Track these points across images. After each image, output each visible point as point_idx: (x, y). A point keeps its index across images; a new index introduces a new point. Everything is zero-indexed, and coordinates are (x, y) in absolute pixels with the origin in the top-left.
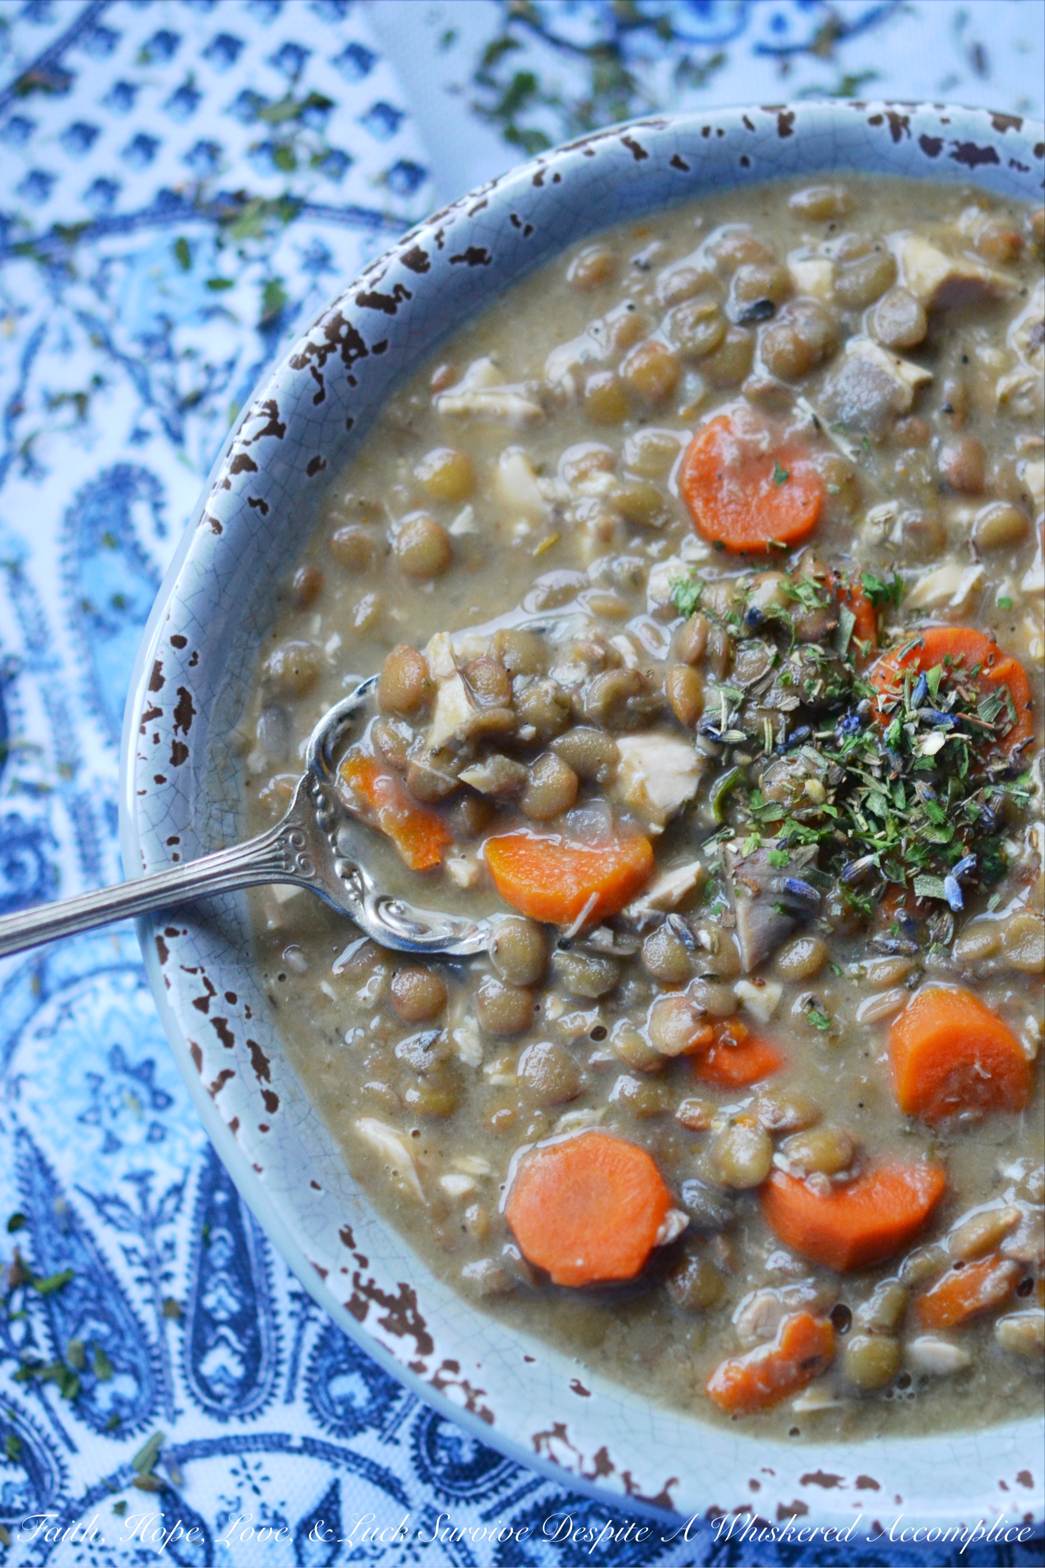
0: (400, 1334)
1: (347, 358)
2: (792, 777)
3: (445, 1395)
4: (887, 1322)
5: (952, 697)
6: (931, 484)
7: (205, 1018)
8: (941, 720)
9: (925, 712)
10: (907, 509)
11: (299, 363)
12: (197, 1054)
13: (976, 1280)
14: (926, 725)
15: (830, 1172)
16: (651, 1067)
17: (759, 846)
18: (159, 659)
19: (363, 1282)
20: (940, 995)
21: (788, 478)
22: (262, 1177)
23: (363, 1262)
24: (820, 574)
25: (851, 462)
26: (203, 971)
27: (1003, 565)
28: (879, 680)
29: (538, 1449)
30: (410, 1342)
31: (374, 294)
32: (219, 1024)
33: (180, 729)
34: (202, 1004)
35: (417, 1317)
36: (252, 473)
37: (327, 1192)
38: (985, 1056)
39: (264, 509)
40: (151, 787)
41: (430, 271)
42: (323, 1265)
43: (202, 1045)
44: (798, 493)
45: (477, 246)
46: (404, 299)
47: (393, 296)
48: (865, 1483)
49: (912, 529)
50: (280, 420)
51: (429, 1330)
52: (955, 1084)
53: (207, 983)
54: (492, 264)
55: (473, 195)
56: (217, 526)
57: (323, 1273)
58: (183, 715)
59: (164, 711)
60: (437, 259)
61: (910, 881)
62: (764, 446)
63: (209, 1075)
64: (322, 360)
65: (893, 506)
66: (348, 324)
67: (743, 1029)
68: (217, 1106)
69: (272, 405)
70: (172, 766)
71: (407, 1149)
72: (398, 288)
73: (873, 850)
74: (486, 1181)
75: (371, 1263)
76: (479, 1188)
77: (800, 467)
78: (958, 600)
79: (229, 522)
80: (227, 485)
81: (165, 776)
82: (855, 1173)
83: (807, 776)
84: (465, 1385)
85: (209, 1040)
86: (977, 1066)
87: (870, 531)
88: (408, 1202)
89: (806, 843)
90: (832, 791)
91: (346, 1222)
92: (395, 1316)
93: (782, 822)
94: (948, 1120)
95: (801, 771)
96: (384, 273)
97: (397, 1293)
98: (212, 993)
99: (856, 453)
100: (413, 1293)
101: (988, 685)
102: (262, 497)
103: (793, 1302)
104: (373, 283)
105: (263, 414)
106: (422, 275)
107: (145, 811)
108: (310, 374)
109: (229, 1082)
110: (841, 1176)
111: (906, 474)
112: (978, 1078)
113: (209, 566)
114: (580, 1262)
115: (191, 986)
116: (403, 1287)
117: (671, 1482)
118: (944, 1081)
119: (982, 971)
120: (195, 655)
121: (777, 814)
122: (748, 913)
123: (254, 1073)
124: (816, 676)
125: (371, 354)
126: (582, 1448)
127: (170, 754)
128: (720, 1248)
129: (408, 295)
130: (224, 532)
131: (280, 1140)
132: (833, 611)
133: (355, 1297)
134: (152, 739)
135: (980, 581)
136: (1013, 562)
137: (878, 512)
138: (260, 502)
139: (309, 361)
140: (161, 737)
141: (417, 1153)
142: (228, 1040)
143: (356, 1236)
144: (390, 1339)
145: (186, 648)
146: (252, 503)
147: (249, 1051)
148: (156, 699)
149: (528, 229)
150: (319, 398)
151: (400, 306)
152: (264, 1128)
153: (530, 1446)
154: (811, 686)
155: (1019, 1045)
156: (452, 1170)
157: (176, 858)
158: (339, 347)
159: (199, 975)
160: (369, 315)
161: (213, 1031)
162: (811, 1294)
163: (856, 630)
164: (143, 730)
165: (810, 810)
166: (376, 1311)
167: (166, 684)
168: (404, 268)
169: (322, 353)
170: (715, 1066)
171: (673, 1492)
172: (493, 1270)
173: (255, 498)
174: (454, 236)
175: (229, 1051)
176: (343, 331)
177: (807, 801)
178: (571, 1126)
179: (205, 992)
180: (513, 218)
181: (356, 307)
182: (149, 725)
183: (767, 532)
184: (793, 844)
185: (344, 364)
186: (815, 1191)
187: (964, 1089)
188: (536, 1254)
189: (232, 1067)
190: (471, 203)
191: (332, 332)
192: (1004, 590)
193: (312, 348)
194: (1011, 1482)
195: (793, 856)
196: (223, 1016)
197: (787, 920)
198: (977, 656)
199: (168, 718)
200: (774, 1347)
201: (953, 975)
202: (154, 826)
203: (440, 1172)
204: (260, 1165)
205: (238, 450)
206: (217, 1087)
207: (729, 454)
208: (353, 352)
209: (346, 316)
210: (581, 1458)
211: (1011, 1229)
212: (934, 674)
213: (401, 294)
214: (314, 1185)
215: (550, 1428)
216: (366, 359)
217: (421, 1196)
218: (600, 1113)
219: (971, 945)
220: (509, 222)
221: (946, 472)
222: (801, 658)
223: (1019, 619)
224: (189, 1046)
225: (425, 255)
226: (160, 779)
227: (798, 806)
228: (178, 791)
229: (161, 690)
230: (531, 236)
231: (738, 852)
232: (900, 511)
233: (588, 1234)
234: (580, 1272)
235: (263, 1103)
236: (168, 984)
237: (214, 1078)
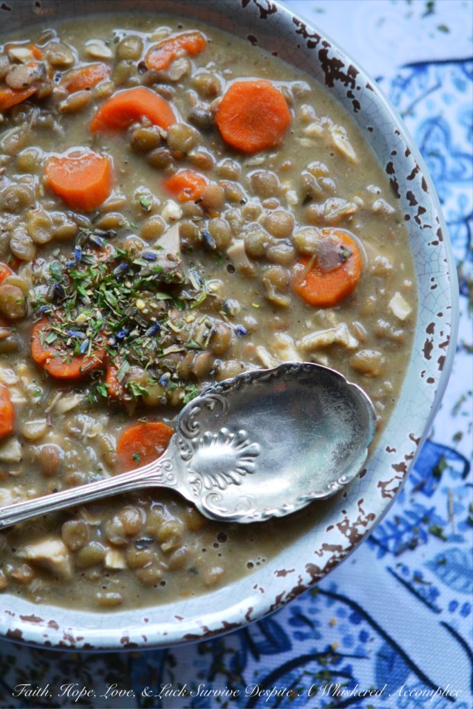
0: (334, 59)
1: (347, 521)
3: (314, 32)
7: (420, 204)
11: (371, 516)
12: (424, 187)
18: (440, 372)
19: (350, 84)
22: (396, 129)
23: (350, 95)
26: (421, 228)
29: (273, 6)
30: (330, 56)
31: (333, 551)
32: (413, 203)
33: (430, 340)
34: (422, 210)
35: (326, 70)
36: (394, 464)
37: (365, 129)
39: (388, 449)
40: (444, 311)
41: (305, 565)
42: (368, 90)
43: (422, 190)
45: (281, 578)
47: (324, 551)
50: (380, 489)
51: (321, 64)
53: (419, 222)
54: (274, 571)
56: (411, 438)
57: (369, 86)
58: (428, 347)
59: (438, 347)
60: (301, 570)
63: (419, 176)
64: (359, 518)
66: (346, 536)
68: (415, 162)
69: (385, 496)
70: (434, 322)
72: (321, 555)
75: (346, 95)
79: (406, 440)
80: (406, 457)
81: (438, 317)
84: (305, 35)
85: (418, 194)
91: (357, 114)
92: (336, 68)
96: (328, 562)
98: (416, 218)
100: (326, 84)
102: (389, 454)
104: (334, 557)
105: (388, 491)
106: (309, 562)
107: (447, 299)
108: (365, 512)
109: (410, 174)
115: (426, 219)
116: (331, 85)
120: (422, 376)
123: (397, 182)
125: (335, 525)
126: (255, 6)
127: (435, 328)
129: (316, 553)
130: (408, 435)
131: (386, 149)
133: (354, 76)
134: (444, 333)
138: (390, 451)
139: (366, 518)
140: (439, 334)
142: (410, 196)
143: (353, 107)
144: (339, 57)
146: (394, 450)
147: (399, 193)
148: (442, 352)
149: (255, 588)
150: (361, 502)
151: (321, 547)
152: (394, 153)
153: (277, 7)
157: (433, 280)
158: (351, 526)
159: (422, 225)
160: (336, 542)
161: (417, 199)
164: (448, 337)
166: (345, 70)
167: (437, 360)
168: (318, 565)
169: (359, 522)
173: (393, 453)
174: (293, 582)
175: (408, 190)
176: (348, 533)
179: (420, 217)
180: (263, 592)
181: (342, 544)
185: (348, 518)
189: (408, 181)
190: (284, 598)
191: (354, 531)
193: (364, 524)
196: (411, 207)
199: (436, 344)
202: (443, 293)
204: (396, 134)
205: (401, 475)
206: (415, 171)
208: (344, 524)
209: (347, 539)
213: (319, 552)
214: (371, 130)
215: (267, 15)
216: (337, 523)
220: (265, 590)
224: (428, 190)
225: (308, 571)
226: (440, 315)
228: (431, 311)
229: (439, 356)
230: (254, 585)
235: (394, 167)
236: (437, 219)
237: (417, 175)
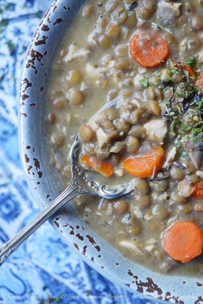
0: (153, 292)
1: (39, 60)
2: (189, 118)
3: (170, 301)
6: (192, 30)
7: (74, 236)
10: (189, 39)
11: (28, 66)
12: (76, 246)
16: (184, 201)
17: (188, 138)
18: (26, 154)
19: (139, 283)
21: (157, 44)
22: (104, 269)
23: (136, 277)
24: (175, 65)
25: (171, 33)
26: (69, 224)
28: (200, 85)
30: (156, 292)
31: (39, 41)
32: (78, 235)
33: (38, 168)
34: (72, 233)
35: (155, 285)
36: (28, 98)
37: (121, 264)
39: (35, 105)
40: (37, 186)
41: (50, 29)
42: (128, 283)
43: (76, 243)
44: (161, 46)
45: (58, 18)
46: (46, 39)
47: (43, 39)
49: (192, 44)
50: (29, 82)
51: (159, 287)
53: (71, 227)
54: (64, 21)
55: (52, 6)
56: (25, 115)
57: (129, 285)
58: (37, 164)
59: (32, 166)
60: (50, 26)
62: (148, 38)
63: (81, 250)
64: (33, 63)
65: (185, 40)
66: (36, 51)
68: (86, 256)
69: (26, 80)
70: (40, 178)
71: (134, 245)
72: (44, 37)
74: (156, 244)
75: (138, 277)
76: (155, 246)
77: (159, 39)
79: (28, 113)
80: (23, 104)
81: (39, 181)
83: (193, 116)
85: (78, 241)
87: (182, 49)
88: (140, 256)
89: (200, 132)
90: (200, 117)
91: (128, 269)
92: (150, 288)
93: (191, 129)
95: (191, 116)
96: (39, 35)
97: (147, 281)
98: (73, 229)
99: (171, 31)
100: (151, 279)
102: (33, 103)
104: (37, 38)
105: (25, 83)
106: (48, 31)
107: (39, 193)
108: (32, 68)
109: (87, 249)
111: (185, 31)
113: (28, 125)
114: (188, 256)
115: (68, 230)
116: (148, 279)
120: (34, 149)
121: (189, 128)
122: (193, 155)
123: (91, 243)
124: (185, 90)
125: (44, 56)
127: (38, 176)
129: (47, 38)
130: (28, 116)
131: (104, 257)
132: (182, 73)
133: (138, 287)
134: (32, 174)
137: (183, 43)
138: (33, 104)
139: (30, 65)
140: (34, 173)
141: (137, 244)
142: (81, 238)
143: (132, 272)
144: (151, 294)
145: (31, 148)
146: (31, 105)
147: (88, 238)
148: (29, 164)
149: (69, 8)
150: (36, 72)
151: (46, 41)
152: (100, 256)
154: (185, 94)
156: (147, 245)
157: (50, 200)
158: (36, 58)
159: (68, 226)
160: (40, 47)
161: (77, 238)
163: (190, 75)
164: (29, 173)
165: (197, 124)
166: (145, 288)
167: (30, 159)
168: (43, 32)
169: (32, 61)
170: (200, 195)
172: (167, 264)
173: (31, 104)
174: (52, 18)
175: (83, 241)
176: (35, 53)
177: (195, 122)
178: (170, 223)
179: (72, 229)
180: (64, 7)
181: (36, 46)
182: (30, 171)
183: (158, 59)
184: (196, 134)
185: (39, 61)
188: (176, 258)
189: (86, 245)
190: (53, 8)
191: (33, 55)
193: (29, 61)
195: (198, 137)
196: (78, 233)
199: (34, 167)
202: (42, 195)
203: (144, 247)
204: (103, 266)
205: (22, 94)
206: (84, 251)
207: (141, 44)
208: (40, 58)
209: (34, 50)
213: (45, 38)
214: (117, 264)
215: (198, 299)
216: (43, 58)
217: (142, 254)
218: (176, 216)
220: (64, 9)
221: (195, 26)
222: (180, 88)
224: (73, 245)
225: (47, 26)
226: (38, 183)
227: (194, 124)
228: (44, 184)
229: (30, 161)
230: (70, 10)
231: (184, 142)
232: (188, 41)
233: (187, 248)
234: (188, 258)
235: (96, 250)
236: (62, 232)
237: (83, 250)
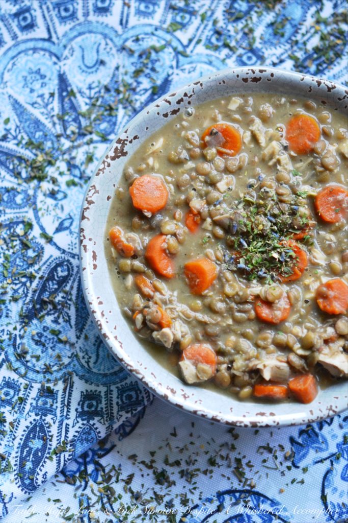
0: (115, 152)
3: (102, 164)
4: (135, 267)
5: (288, 260)
6: (342, 249)
7: (182, 96)
8: (282, 257)
9: (284, 253)
11: (346, 92)
12: (173, 95)
13: (148, 287)
14: (280, 253)
15: (168, 248)
16: (187, 201)
17: (244, 217)
18: (266, 71)
19: (126, 142)
20: (215, 269)
21: (337, 213)
22: (146, 114)
23: (131, 142)
25: (343, 229)
27: (326, 271)
29: (91, 187)
30: (113, 155)
32: (182, 100)
33: (251, 79)
34: (186, 95)
35: (120, 156)
36: (317, 86)
37: (146, 132)
38: (201, 281)
39: (310, 91)
40: (236, 74)
42: (128, 132)
43: (175, 96)
44: (334, 216)
48: (95, 267)
49: (330, 246)
50: (332, 90)
51: (117, 159)
52: (193, 276)
53: (191, 96)
57: (126, 132)
58: (255, 80)
59: (255, 74)
61: (242, 257)
62: (344, 205)
65: (335, 240)
67: (199, 222)
68: (161, 101)
69: (335, 87)
70: (242, 79)
71: (157, 150)
73: (249, 246)
74: (153, 168)
75: (131, 144)
76: (151, 167)
77: (340, 215)
78: (316, 261)
79: (304, 82)
80: (313, 80)
82: (169, 255)
83: (263, 225)
84: (104, 168)
85: (177, 98)
86: (198, 280)
87: (328, 236)
89: (246, 228)
90: (261, 232)
91: (140, 137)
92: (119, 151)
93: (251, 221)
94: (185, 276)
97: (125, 151)
98: (189, 97)
99: (346, 230)
100: (126, 156)
101: (293, 268)
102: (312, 90)
103: (137, 245)
105: (332, 86)
107: (229, 74)
108: (345, 95)
109: (168, 104)
110: (167, 251)
111: (344, 242)
112: (195, 281)
114: (135, 192)
115: (190, 92)
116: (126, 153)
117: (88, 218)
118: (194, 273)
119: (222, 278)
120: (270, 80)
121: (253, 220)
122: (226, 217)
123: (172, 110)
126: (93, 197)
127: (245, 78)
128: (146, 227)
131: (156, 118)
133: (122, 140)
134: (247, 73)
135: (322, 266)
136: (328, 273)
137: (333, 237)
140: (248, 75)
141: (157, 152)
142: (179, 102)
143: (137, 140)
144: (113, 150)
145: (271, 77)
146: (310, 87)
147: (177, 109)
148: (257, 72)
150: (340, 99)
152: (158, 114)
153: (92, 185)
155: (205, 290)
156: (154, 160)
157: (220, 83)
159: (193, 93)
161: (180, 98)
162: (139, 249)
165: (255, 227)
167: (261, 74)
170: (189, 217)
171: (86, 219)
172: (131, 173)
173: (312, 88)
175: (175, 103)
178: (170, 187)
179: (189, 95)
182: (250, 71)
183: (322, 210)
184: (246, 225)
186: (162, 245)
187: (192, 278)
188: (136, 182)
189: (171, 104)
192: (320, 271)
194: (99, 300)
195: (242, 226)
196: (184, 101)
197: (227, 228)
198: (300, 265)
199: (253, 76)
200: (125, 242)
201: (221, 272)
202: (226, 76)
203: (153, 157)
204: (149, 113)
205: (322, 81)
206: (166, 101)
207: (340, 197)
210: (91, 197)
211: (161, 294)
212: (294, 255)
214: (147, 128)
215: (97, 189)
217: (147, 154)
218: (174, 194)
219: (229, 275)
221: (346, 252)
223: (313, 277)
224: (175, 93)
226: (238, 76)
227: (256, 224)
228: (236, 81)
229: (259, 73)
232: (334, 243)
235: (165, 113)
236: (189, 86)
237: (168, 100)
